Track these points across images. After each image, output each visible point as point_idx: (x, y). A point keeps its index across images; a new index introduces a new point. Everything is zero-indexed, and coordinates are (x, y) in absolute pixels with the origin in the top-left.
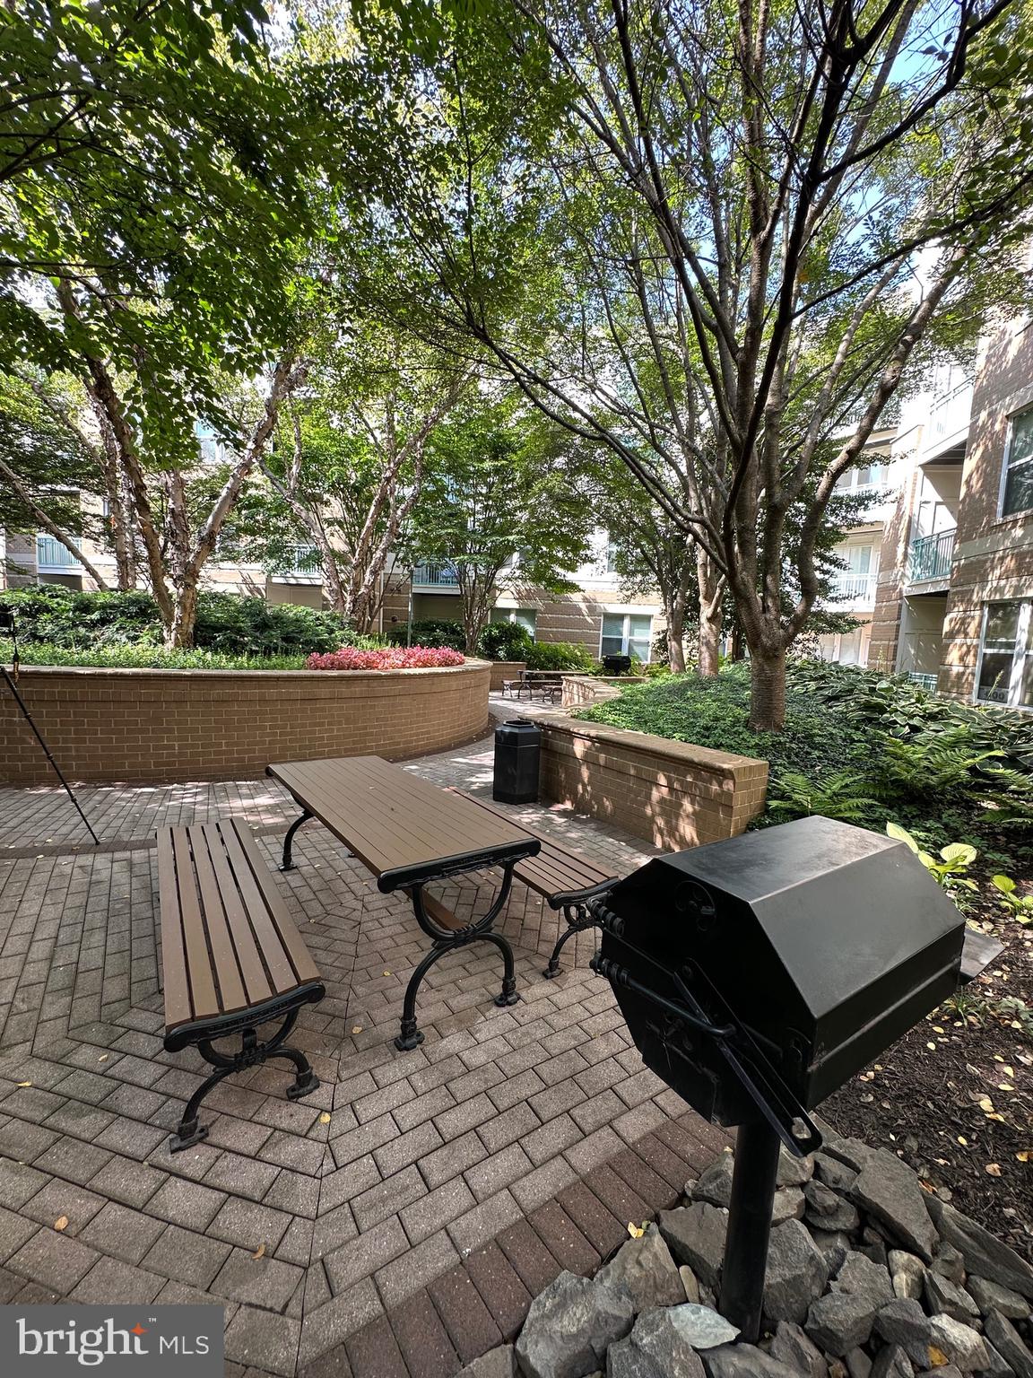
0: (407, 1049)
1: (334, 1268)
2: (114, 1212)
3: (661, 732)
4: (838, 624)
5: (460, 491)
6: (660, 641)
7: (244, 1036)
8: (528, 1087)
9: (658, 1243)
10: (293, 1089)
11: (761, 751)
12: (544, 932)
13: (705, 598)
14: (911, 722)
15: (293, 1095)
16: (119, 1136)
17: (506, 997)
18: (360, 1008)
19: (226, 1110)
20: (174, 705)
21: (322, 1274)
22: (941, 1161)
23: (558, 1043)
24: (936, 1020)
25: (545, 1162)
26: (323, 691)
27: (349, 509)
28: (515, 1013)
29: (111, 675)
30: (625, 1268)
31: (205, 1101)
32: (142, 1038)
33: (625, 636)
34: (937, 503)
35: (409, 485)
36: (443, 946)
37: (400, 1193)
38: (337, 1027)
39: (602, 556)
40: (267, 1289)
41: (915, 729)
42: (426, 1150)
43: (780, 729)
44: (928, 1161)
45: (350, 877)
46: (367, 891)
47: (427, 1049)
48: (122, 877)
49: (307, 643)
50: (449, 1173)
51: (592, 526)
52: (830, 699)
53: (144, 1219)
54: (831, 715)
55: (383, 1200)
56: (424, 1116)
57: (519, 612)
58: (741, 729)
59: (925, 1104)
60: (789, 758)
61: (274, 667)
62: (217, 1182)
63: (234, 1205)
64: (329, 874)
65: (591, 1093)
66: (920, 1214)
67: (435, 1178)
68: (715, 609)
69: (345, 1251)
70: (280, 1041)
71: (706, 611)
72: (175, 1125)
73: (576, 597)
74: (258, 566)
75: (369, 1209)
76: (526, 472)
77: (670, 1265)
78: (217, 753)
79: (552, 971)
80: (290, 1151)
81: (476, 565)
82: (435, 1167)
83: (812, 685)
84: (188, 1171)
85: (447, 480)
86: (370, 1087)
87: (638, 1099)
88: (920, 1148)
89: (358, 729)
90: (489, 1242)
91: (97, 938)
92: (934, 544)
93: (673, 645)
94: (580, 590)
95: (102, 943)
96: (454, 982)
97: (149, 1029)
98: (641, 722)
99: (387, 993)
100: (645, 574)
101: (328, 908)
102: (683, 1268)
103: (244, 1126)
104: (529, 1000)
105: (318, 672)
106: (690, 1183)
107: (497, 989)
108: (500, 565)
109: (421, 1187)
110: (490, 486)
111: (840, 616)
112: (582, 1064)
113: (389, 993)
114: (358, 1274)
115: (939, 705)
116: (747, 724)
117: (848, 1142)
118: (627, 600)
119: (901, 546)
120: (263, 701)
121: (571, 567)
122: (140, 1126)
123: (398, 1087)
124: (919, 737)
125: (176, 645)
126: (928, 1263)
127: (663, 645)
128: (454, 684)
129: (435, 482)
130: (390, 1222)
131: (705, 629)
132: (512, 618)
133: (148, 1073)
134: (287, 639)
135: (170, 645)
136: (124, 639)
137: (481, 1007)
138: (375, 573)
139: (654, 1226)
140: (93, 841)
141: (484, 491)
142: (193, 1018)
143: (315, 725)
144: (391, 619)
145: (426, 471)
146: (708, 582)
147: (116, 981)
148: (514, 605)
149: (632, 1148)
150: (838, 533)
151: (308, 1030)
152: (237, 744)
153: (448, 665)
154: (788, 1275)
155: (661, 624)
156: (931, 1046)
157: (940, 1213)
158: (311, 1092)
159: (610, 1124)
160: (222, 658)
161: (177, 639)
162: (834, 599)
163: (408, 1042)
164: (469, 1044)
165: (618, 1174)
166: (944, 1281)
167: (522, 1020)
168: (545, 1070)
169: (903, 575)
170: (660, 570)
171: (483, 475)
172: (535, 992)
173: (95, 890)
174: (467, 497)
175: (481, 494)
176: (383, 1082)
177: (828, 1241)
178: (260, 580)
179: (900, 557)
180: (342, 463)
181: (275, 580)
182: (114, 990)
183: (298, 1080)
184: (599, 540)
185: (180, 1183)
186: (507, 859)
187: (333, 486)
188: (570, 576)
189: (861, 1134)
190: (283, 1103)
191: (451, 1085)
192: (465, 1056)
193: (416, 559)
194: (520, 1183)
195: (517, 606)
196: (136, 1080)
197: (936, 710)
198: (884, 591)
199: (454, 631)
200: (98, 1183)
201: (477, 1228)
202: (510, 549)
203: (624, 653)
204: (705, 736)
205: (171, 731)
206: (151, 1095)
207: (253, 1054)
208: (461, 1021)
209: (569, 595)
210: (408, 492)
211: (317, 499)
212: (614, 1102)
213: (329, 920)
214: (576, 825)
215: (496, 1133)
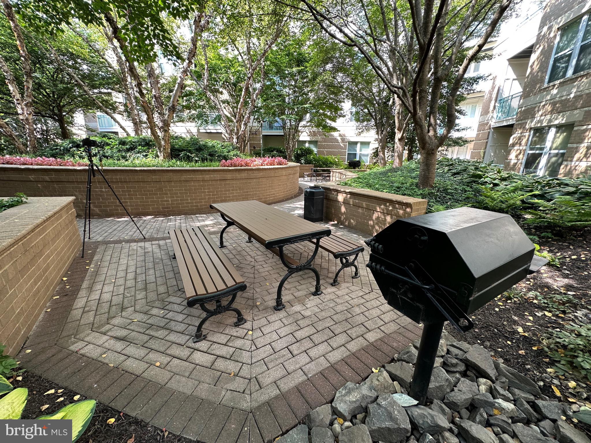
0: (279, 310)
1: (260, 380)
2: (176, 361)
3: (377, 189)
4: (459, 142)
5: (282, 83)
6: (374, 153)
7: (217, 303)
8: (329, 323)
9: (385, 374)
10: (236, 323)
11: (423, 196)
12: (330, 269)
13: (398, 130)
14: (494, 182)
15: (236, 325)
16: (173, 337)
17: (317, 292)
18: (259, 296)
19: (212, 329)
20: (167, 183)
21: (256, 381)
22: (500, 350)
23: (339, 308)
24: (499, 300)
25: (337, 348)
26: (229, 176)
27: (231, 95)
28: (321, 298)
29: (139, 170)
30: (372, 382)
31: (203, 326)
32: (176, 306)
33: (358, 152)
34: (514, 80)
35: (258, 83)
36: (292, 271)
37: (282, 357)
38: (250, 302)
39: (348, 113)
40: (236, 386)
41: (496, 185)
42: (291, 343)
43: (432, 187)
44: (494, 350)
45: (248, 250)
46: (255, 255)
47: (287, 310)
48: (157, 250)
49: (219, 156)
50: (300, 351)
51: (344, 99)
52: (455, 174)
53: (188, 364)
54: (455, 181)
55: (276, 359)
56: (289, 332)
57: (310, 142)
58: (414, 187)
59: (493, 330)
60: (436, 199)
61: (207, 166)
62: (212, 352)
63: (219, 360)
64: (239, 249)
65: (354, 326)
66: (491, 366)
67: (295, 352)
68: (403, 135)
69: (264, 375)
70: (230, 305)
71: (398, 135)
72: (194, 333)
73: (335, 134)
74: (194, 124)
75: (271, 362)
76: (313, 72)
77: (390, 381)
78: (187, 203)
79: (335, 283)
80: (239, 343)
81: (290, 120)
82: (294, 348)
83: (446, 169)
84: (201, 349)
85: (276, 79)
86: (266, 322)
87: (373, 328)
88: (491, 345)
89: (244, 192)
90: (318, 373)
91: (152, 272)
92: (509, 101)
93: (381, 154)
94: (338, 131)
95: (154, 273)
96: (295, 287)
97: (178, 303)
98: (370, 186)
99: (269, 291)
100: (369, 120)
101: (241, 261)
102: (395, 382)
103: (220, 335)
104: (326, 293)
105: (226, 168)
106: (396, 355)
107: (313, 290)
108: (301, 120)
109: (290, 355)
110: (296, 81)
111: (460, 138)
112: (350, 316)
113: (270, 291)
114: (270, 382)
115: (508, 174)
116: (417, 185)
117: (460, 343)
118: (359, 134)
119: (493, 102)
120: (203, 181)
121: (334, 120)
122: (180, 334)
123: (277, 323)
124: (497, 188)
125: (164, 158)
126: (493, 382)
127: (376, 154)
128: (284, 173)
129: (270, 80)
130: (279, 366)
131: (398, 145)
132: (307, 145)
133: (180, 317)
134: (211, 155)
135: (161, 158)
136: (142, 156)
137: (307, 296)
138: (246, 124)
139: (382, 369)
140: (143, 237)
141: (293, 84)
142: (197, 295)
143: (226, 191)
144: (253, 147)
145: (266, 74)
146: (400, 121)
147: (162, 286)
148: (308, 139)
149: (372, 344)
150: (463, 97)
151: (239, 303)
152: (194, 199)
153: (280, 165)
154: (437, 385)
155: (375, 145)
156: (497, 309)
157: (499, 366)
158: (243, 324)
159: (362, 336)
160: (184, 163)
161: (164, 155)
162: (458, 130)
163: (279, 308)
164: (303, 308)
165: (367, 352)
166: (500, 388)
167: (324, 300)
168: (335, 317)
169: (492, 117)
170: (376, 118)
171: (292, 75)
172: (328, 291)
173: (147, 255)
174: (285, 87)
175: (292, 85)
176: (271, 321)
177: (453, 375)
178: (194, 131)
179: (491, 108)
180: (227, 72)
181: (201, 131)
182: (162, 289)
183: (238, 319)
184: (347, 106)
185: (199, 352)
186: (317, 237)
187: (223, 84)
188: (333, 124)
189: (466, 340)
190: (233, 327)
191: (298, 322)
192: (302, 312)
193: (263, 118)
194: (328, 355)
195: (309, 139)
196: (176, 319)
197: (507, 176)
198: (482, 125)
199: (281, 152)
200: (168, 352)
201: (313, 369)
202: (305, 111)
203: (357, 159)
204: (398, 190)
205: (167, 194)
206: (183, 324)
207: (220, 310)
208: (299, 301)
209: (333, 133)
210: (258, 86)
211: (217, 91)
212: (363, 328)
213: (241, 265)
214: (340, 230)
215: (317, 338)
